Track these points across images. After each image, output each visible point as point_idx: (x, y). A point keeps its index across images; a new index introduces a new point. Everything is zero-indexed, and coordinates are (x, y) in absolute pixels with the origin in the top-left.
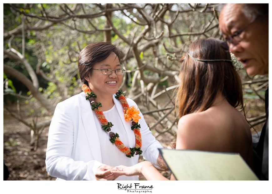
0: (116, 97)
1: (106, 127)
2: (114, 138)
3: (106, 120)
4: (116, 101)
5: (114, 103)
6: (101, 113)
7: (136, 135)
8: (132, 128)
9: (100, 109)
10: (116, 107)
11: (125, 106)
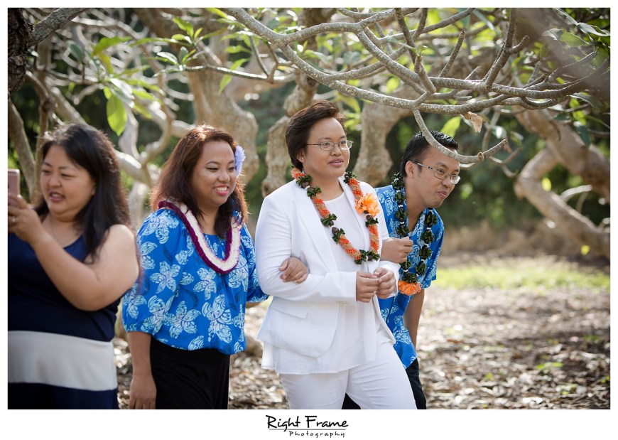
0: (344, 181)
1: (328, 220)
2: (337, 236)
3: (327, 211)
4: (345, 186)
5: (343, 190)
6: (320, 201)
7: (372, 234)
8: (367, 224)
9: (319, 196)
10: (345, 195)
11: (357, 193)
